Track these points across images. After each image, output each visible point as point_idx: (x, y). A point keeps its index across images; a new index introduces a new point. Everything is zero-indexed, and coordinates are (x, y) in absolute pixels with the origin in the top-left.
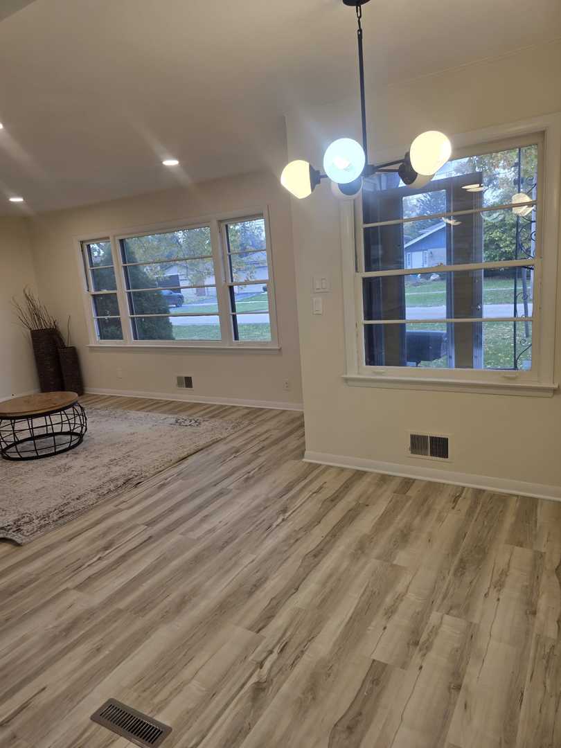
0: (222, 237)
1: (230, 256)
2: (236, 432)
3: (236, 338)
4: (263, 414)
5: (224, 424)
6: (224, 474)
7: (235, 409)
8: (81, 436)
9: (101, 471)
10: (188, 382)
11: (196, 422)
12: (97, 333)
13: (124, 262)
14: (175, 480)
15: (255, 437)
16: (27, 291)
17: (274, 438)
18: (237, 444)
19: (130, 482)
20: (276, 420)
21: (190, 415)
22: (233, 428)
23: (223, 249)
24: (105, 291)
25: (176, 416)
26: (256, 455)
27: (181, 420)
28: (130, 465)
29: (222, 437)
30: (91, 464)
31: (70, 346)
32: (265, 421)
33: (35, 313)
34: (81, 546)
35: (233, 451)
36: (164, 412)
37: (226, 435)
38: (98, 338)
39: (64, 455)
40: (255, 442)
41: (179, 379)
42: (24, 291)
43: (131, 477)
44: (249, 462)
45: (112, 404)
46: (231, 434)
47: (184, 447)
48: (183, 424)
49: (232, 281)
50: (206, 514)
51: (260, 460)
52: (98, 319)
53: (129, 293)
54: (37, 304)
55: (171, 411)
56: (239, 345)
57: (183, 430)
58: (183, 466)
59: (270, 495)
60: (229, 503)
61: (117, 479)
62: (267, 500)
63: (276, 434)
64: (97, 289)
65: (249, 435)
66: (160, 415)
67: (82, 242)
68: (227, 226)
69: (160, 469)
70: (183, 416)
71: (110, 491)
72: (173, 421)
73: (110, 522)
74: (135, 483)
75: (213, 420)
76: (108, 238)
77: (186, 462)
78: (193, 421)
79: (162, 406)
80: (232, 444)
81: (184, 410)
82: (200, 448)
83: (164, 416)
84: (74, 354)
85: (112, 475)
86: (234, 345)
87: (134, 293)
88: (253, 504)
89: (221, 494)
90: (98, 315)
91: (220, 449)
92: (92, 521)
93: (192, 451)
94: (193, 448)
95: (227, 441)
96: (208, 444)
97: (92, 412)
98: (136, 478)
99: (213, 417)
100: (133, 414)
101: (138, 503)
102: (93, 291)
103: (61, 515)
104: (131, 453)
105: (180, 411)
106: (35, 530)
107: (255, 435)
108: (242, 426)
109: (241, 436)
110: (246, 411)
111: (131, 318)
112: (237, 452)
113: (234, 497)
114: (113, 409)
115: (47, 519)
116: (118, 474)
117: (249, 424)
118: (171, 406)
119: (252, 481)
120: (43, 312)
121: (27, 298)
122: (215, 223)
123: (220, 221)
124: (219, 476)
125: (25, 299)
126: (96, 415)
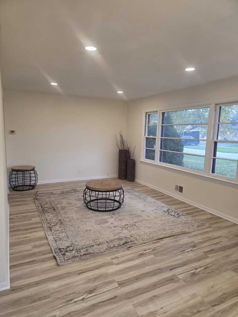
0: (216, 114)
1: (219, 125)
2: (199, 230)
3: (213, 172)
4: (220, 222)
5: (193, 222)
6: (180, 262)
7: (204, 213)
8: (120, 204)
9: (118, 230)
10: (181, 189)
11: (178, 214)
12: (144, 155)
13: (163, 123)
14: (150, 254)
15: (210, 239)
16: (121, 133)
17: (223, 244)
18: (196, 240)
19: (127, 244)
20: (228, 230)
21: (176, 209)
22: (198, 226)
23: (215, 120)
24: (151, 137)
25: (169, 207)
26: (206, 254)
27: (170, 210)
28: (133, 232)
29: (188, 231)
30: (116, 224)
31: (133, 159)
32: (220, 228)
33: (122, 142)
34: (80, 283)
35: (192, 244)
36: (163, 203)
37: (191, 230)
38: (144, 158)
39: (108, 213)
40: (208, 243)
41: (177, 186)
42: (120, 133)
43: (129, 240)
44: (199, 260)
45: (142, 190)
46: (195, 231)
47: (164, 230)
48: (170, 213)
49: (217, 139)
50: (156, 294)
51: (208, 261)
52: (146, 149)
53: (162, 139)
54: (124, 138)
55: (168, 203)
56: (213, 176)
57: (169, 217)
58: (158, 244)
59: (206, 300)
60: (174, 291)
61: (122, 239)
62: (202, 303)
63: (225, 242)
64: (149, 135)
65: (207, 235)
66: (161, 203)
67: (146, 113)
68: (220, 107)
69: (145, 242)
70: (173, 208)
71: (114, 246)
72: (166, 209)
73: (103, 270)
74: (128, 246)
75: (188, 216)
76: (157, 111)
77: (161, 242)
78: (176, 214)
79: (164, 198)
80: (193, 239)
81: (175, 204)
82: (173, 234)
83: (163, 205)
84: (134, 163)
85: (121, 235)
86: (211, 176)
87: (164, 139)
88: (192, 302)
89: (171, 280)
90: (146, 147)
91: (185, 240)
92: (97, 264)
93: (167, 235)
94: (169, 233)
95: (191, 235)
96: (178, 234)
97: (132, 192)
98: (130, 243)
99: (188, 214)
100: (150, 199)
101: (123, 262)
102: (147, 136)
103: (86, 252)
104: (137, 224)
105: (172, 204)
106: (70, 258)
107: (210, 237)
108: (204, 227)
109: (201, 234)
110: (210, 216)
111: (160, 151)
112: (194, 247)
113: (179, 288)
114: (142, 193)
115: (79, 252)
116: (124, 235)
117: (209, 227)
118: (170, 199)
119: (196, 278)
120: (126, 143)
121: (121, 136)
122: (213, 105)
123: (216, 104)
124: (176, 263)
125: (120, 136)
126: (133, 195)
